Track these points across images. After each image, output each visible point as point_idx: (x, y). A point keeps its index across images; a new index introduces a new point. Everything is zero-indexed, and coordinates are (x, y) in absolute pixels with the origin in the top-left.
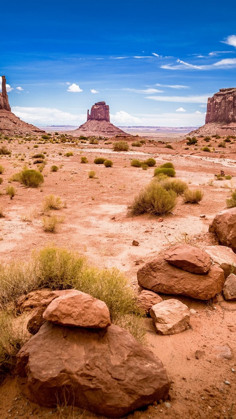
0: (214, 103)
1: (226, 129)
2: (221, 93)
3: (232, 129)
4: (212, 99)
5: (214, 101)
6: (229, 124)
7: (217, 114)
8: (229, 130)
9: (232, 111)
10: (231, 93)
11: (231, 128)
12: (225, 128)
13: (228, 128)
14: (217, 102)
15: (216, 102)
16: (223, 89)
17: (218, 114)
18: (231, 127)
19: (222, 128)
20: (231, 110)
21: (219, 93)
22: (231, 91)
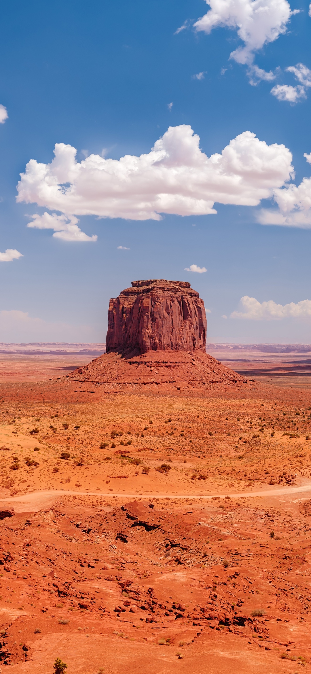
0: (120, 309)
1: (136, 365)
2: (135, 289)
3: (148, 364)
4: (116, 302)
5: (121, 306)
6: (144, 354)
7: (126, 332)
8: (141, 366)
9: (149, 327)
10: (149, 290)
11: (145, 363)
12: (136, 362)
13: (142, 362)
14: (126, 308)
15: (123, 308)
16: (139, 282)
17: (129, 333)
18: (146, 361)
19: (130, 363)
20: (147, 326)
21: (130, 290)
22: (150, 287)
